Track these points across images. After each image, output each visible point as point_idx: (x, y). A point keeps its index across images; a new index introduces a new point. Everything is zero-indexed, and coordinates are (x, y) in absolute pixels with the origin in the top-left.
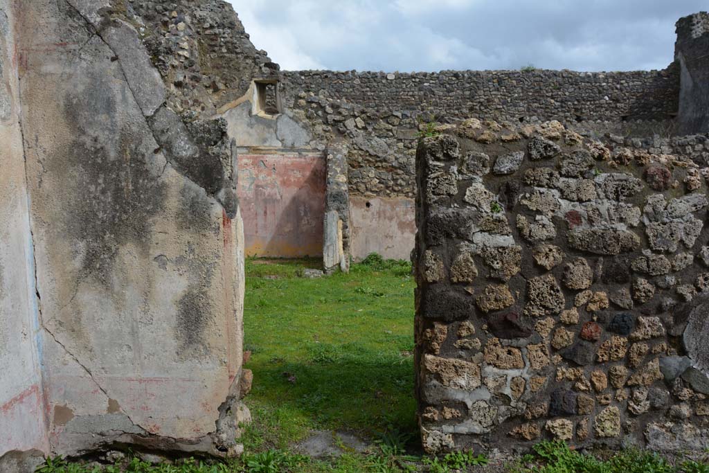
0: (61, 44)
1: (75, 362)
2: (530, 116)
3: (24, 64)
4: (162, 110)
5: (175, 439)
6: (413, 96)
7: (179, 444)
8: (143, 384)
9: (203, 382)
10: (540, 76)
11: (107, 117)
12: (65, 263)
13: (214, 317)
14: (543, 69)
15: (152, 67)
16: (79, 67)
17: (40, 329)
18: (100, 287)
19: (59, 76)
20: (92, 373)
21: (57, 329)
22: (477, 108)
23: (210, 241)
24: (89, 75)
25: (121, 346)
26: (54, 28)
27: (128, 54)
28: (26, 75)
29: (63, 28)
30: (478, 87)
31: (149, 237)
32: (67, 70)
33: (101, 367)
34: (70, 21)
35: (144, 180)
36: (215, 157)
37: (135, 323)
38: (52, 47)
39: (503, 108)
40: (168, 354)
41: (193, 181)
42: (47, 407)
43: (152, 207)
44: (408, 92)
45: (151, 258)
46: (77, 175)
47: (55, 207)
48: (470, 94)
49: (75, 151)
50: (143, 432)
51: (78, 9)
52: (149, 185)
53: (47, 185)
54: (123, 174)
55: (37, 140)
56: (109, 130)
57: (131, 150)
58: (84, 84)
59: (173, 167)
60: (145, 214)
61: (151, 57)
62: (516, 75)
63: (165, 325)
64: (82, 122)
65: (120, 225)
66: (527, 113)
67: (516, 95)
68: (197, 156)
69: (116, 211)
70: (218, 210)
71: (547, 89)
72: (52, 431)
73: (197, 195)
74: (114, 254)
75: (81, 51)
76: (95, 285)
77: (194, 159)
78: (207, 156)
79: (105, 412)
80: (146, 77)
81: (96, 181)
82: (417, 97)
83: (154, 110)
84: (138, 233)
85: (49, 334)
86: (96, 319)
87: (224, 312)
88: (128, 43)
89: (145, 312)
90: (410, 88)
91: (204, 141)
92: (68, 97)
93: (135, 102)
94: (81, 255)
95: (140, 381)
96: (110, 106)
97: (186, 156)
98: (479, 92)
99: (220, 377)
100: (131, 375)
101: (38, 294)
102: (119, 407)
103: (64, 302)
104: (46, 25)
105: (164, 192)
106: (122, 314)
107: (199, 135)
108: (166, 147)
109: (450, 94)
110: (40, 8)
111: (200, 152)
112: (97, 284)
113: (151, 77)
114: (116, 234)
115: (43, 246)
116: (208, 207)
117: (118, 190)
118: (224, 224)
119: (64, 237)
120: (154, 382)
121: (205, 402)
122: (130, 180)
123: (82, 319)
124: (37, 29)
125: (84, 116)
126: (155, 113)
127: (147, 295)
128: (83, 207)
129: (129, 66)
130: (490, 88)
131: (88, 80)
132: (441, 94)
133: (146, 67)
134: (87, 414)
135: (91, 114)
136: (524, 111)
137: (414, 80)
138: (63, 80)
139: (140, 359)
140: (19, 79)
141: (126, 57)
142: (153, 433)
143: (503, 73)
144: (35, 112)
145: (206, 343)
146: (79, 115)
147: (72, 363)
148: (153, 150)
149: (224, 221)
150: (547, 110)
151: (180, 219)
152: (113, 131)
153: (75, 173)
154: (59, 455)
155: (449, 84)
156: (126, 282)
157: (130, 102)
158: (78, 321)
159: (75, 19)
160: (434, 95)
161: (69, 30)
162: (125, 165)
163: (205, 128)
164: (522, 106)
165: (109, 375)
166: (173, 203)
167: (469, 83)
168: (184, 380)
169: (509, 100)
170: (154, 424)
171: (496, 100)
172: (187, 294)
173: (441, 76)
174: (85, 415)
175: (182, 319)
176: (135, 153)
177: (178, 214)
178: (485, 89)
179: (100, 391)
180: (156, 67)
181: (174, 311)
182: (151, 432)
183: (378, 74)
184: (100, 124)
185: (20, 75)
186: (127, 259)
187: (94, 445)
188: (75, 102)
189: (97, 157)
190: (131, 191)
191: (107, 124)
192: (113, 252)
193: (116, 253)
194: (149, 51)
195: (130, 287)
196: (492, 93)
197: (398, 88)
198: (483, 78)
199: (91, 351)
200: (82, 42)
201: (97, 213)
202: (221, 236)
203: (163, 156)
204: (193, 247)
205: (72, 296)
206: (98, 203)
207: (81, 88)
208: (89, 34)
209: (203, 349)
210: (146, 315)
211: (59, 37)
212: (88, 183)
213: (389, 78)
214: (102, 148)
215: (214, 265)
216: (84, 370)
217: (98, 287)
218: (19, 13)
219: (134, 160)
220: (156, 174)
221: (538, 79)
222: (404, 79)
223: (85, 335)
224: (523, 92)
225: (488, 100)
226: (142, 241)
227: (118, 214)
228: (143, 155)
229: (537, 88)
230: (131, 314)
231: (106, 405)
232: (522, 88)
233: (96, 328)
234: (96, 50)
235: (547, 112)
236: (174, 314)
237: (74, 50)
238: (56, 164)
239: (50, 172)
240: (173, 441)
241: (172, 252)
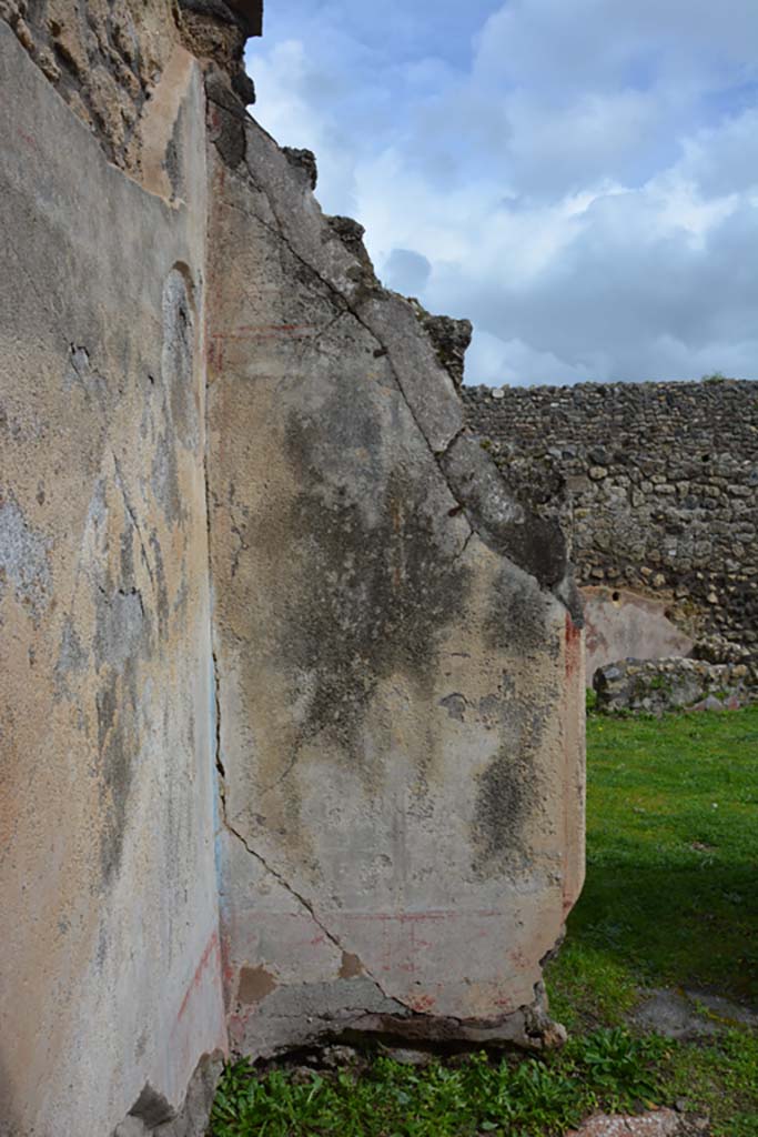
0: (284, 327)
1: (282, 888)
2: (719, 453)
3: (215, 360)
4: (460, 441)
5: (459, 1020)
6: (534, 423)
7: (465, 1028)
8: (407, 925)
9: (515, 916)
10: (733, 390)
11: (365, 451)
12: (274, 712)
13: (542, 801)
14: (737, 379)
15: (441, 368)
16: (314, 366)
17: (221, 830)
18: (338, 754)
19: (277, 381)
20: (314, 908)
21: (253, 830)
22: (636, 441)
23: (541, 668)
24: (334, 380)
25: (371, 857)
26: (272, 300)
27: (403, 346)
28: (219, 379)
29: (288, 301)
30: (636, 408)
31: (435, 663)
32: (294, 371)
33: (330, 895)
34: (302, 289)
35: (428, 563)
36: (550, 523)
37: (399, 816)
38: (270, 331)
39: (677, 441)
40: (456, 869)
41: (516, 563)
42: (226, 971)
43: (442, 610)
44: (526, 417)
45: (437, 699)
46: (305, 553)
47: (262, 609)
48: (624, 420)
49: (303, 511)
50: (402, 1011)
51: (317, 269)
52: (438, 572)
53: (247, 570)
54: (391, 551)
55: (232, 492)
56: (367, 475)
57: (407, 510)
58: (324, 394)
59: (482, 540)
60: (428, 622)
61: (437, 351)
62: (695, 389)
63: (454, 817)
64: (318, 459)
65: (381, 641)
66: (714, 448)
67: (696, 420)
68: (522, 521)
69: (376, 617)
70: (558, 614)
71: (744, 409)
72: (232, 1013)
73: (523, 589)
74: (368, 693)
75: (319, 339)
76: (329, 749)
77: (517, 526)
78: (537, 521)
79: (335, 978)
80: (432, 385)
81: (340, 564)
82: (540, 425)
83: (447, 442)
84: (414, 655)
85: (237, 838)
86: (328, 810)
87: (560, 790)
88: (403, 326)
89: (420, 797)
90: (529, 411)
91: (530, 497)
92: (293, 417)
93: (416, 428)
94: (305, 697)
95: (403, 919)
96: (370, 434)
97: (503, 520)
98: (637, 416)
99: (548, 906)
100: (386, 908)
101: (220, 767)
102: (360, 966)
103: (268, 780)
104: (259, 295)
105: (464, 583)
106: (377, 800)
107: (522, 486)
108: (468, 505)
109: (593, 420)
110: (250, 267)
111: (526, 514)
112: (334, 747)
113: (439, 384)
114: (373, 657)
115: (235, 681)
116: (542, 608)
117: (381, 581)
118: (567, 639)
119: (276, 664)
120: (428, 920)
121: (516, 951)
122: (404, 564)
123: (301, 811)
124: (242, 302)
125: (321, 450)
126: (449, 446)
127: (425, 766)
128: (313, 610)
129: (404, 367)
130: (654, 410)
131: (331, 389)
132: (578, 419)
133: (431, 368)
134: (300, 982)
135: (335, 448)
136: (709, 445)
137: (534, 398)
138: (285, 388)
139: (405, 880)
140: (207, 386)
141: (400, 349)
142: (422, 1011)
143: (674, 385)
144: (232, 442)
145: (526, 846)
146: (312, 448)
147: (277, 889)
148: (447, 510)
149: (567, 634)
150: (746, 443)
151: (491, 631)
152: (374, 477)
153: (300, 551)
154: (245, 1056)
155: (590, 404)
156: (388, 743)
157: (407, 427)
158: (294, 814)
159: (311, 286)
160: (567, 422)
161: (300, 304)
162: (395, 536)
163: (531, 474)
164: (707, 437)
165: (347, 911)
166: (480, 603)
167: (622, 403)
168: (482, 914)
169: (685, 427)
170: (423, 995)
171: (665, 429)
172: (497, 761)
173: (577, 392)
174: (296, 985)
175: (486, 806)
176: (413, 516)
177: (488, 623)
178: (647, 412)
179: (327, 940)
180: (447, 368)
181: (473, 792)
182: (418, 1011)
183: (478, 389)
184: (352, 463)
185: (208, 380)
186: (391, 703)
187: (308, 1037)
188: (305, 426)
189: (343, 522)
190: (404, 582)
191: (364, 465)
192: (367, 689)
193: (372, 692)
194: (435, 341)
195: (395, 752)
196: (658, 417)
197: (510, 411)
198: (643, 395)
199: (313, 868)
200: (322, 323)
201: (341, 622)
202: (561, 660)
203: (465, 521)
204: (513, 679)
205: (284, 771)
206: (342, 604)
207: (318, 402)
208: (335, 311)
209: (520, 857)
210: (421, 801)
211: (281, 316)
212: (324, 568)
213: (494, 395)
214: (353, 506)
215: (547, 710)
216: (298, 903)
217: (335, 754)
218: (213, 276)
219: (409, 527)
220: (452, 553)
221: (729, 394)
222: (518, 397)
223: (306, 839)
224: (706, 415)
225: (653, 429)
226: (421, 671)
227: (378, 623)
228: (429, 520)
229: (729, 408)
230: (394, 801)
231: (337, 964)
232: (705, 409)
233: (326, 826)
234: (346, 337)
235: (746, 447)
236: (473, 797)
237: (308, 337)
238: (267, 534)
239: (253, 548)
240: (457, 1023)
241: (475, 688)
